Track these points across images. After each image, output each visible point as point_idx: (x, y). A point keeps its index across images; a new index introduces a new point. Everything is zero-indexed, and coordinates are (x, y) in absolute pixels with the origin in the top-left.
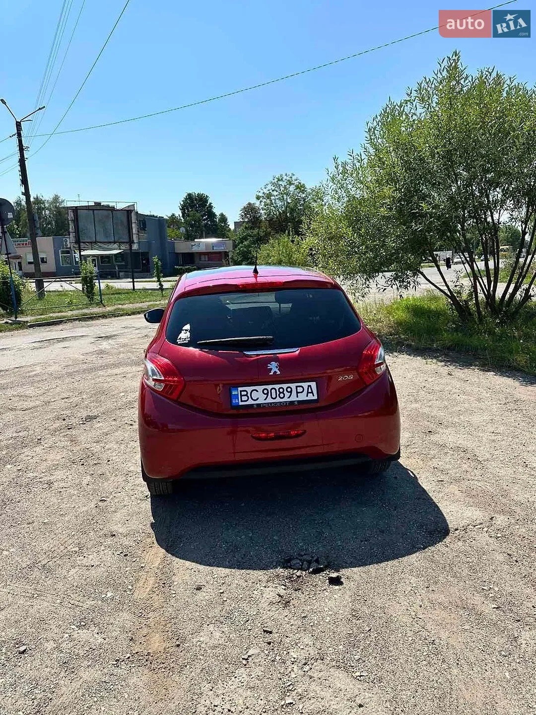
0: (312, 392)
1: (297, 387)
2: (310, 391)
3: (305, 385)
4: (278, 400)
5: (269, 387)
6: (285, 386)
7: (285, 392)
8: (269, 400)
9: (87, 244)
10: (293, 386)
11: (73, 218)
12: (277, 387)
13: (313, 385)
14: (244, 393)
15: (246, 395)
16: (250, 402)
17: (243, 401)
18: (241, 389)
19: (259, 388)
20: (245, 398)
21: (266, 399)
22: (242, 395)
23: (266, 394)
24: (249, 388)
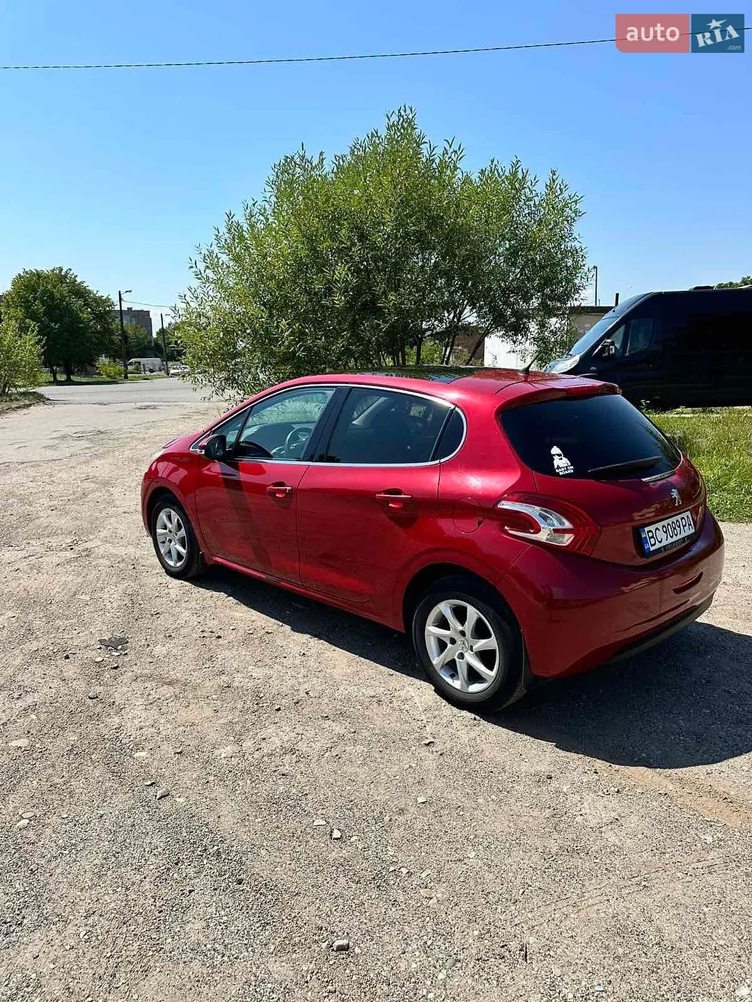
1: (681, 519)
4: (675, 538)
5: (665, 523)
6: (674, 519)
7: (676, 527)
14: (651, 534)
15: (653, 537)
16: (658, 545)
17: (652, 545)
18: (647, 529)
19: (659, 525)
20: (653, 541)
21: (667, 540)
22: (650, 538)
23: (666, 532)
24: (652, 528)
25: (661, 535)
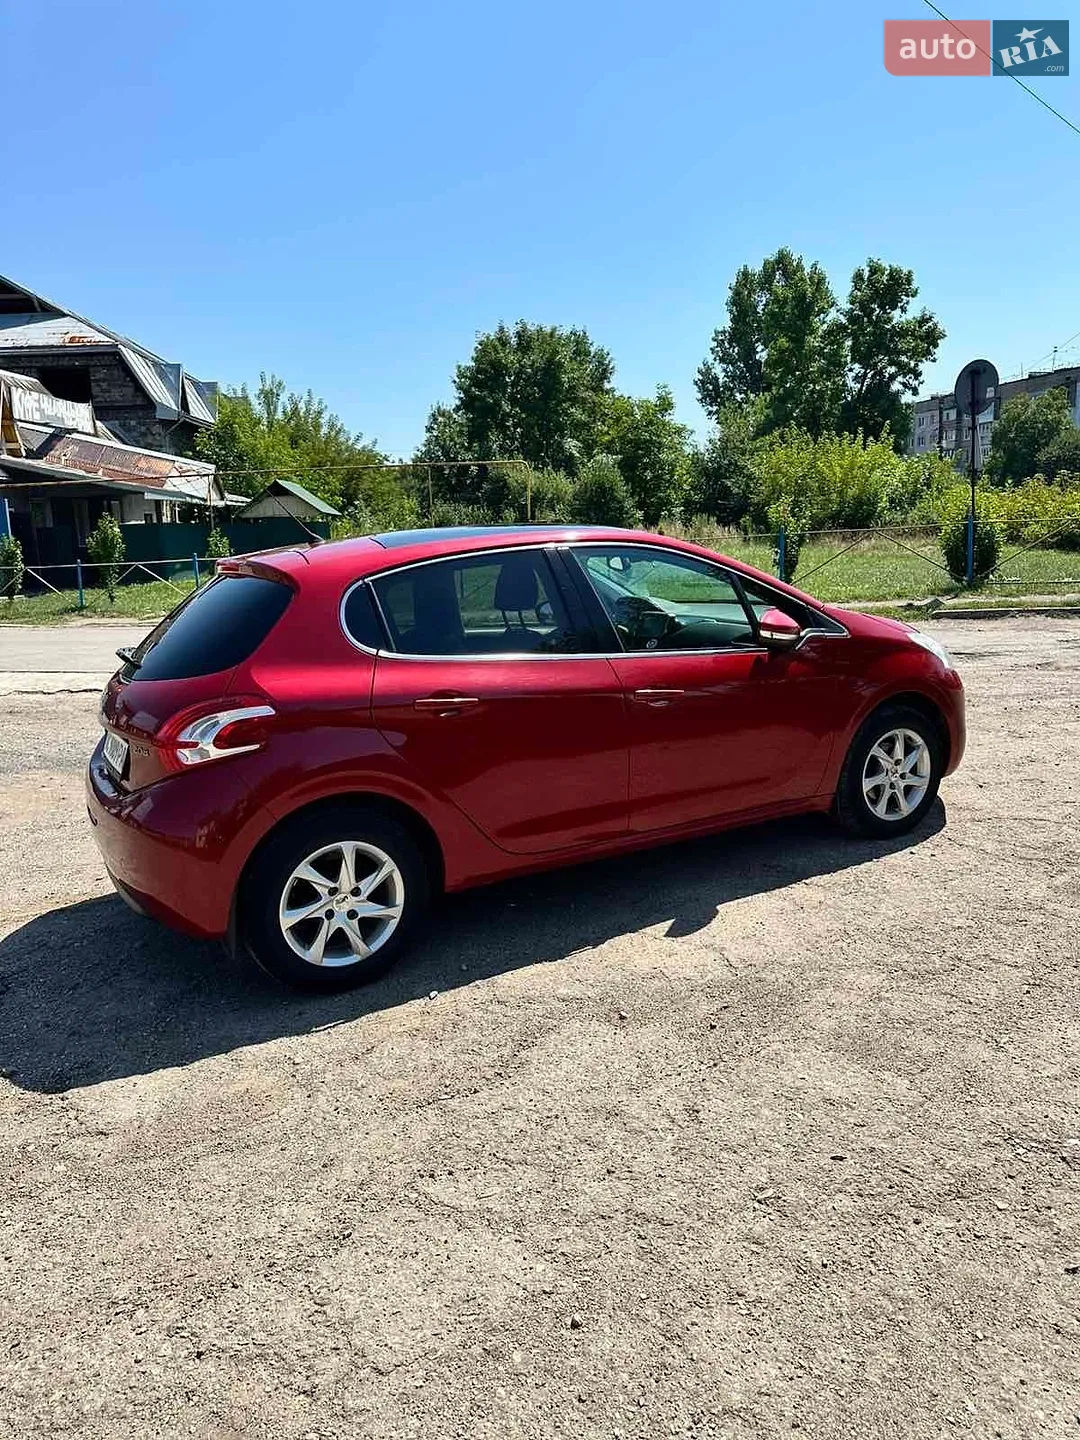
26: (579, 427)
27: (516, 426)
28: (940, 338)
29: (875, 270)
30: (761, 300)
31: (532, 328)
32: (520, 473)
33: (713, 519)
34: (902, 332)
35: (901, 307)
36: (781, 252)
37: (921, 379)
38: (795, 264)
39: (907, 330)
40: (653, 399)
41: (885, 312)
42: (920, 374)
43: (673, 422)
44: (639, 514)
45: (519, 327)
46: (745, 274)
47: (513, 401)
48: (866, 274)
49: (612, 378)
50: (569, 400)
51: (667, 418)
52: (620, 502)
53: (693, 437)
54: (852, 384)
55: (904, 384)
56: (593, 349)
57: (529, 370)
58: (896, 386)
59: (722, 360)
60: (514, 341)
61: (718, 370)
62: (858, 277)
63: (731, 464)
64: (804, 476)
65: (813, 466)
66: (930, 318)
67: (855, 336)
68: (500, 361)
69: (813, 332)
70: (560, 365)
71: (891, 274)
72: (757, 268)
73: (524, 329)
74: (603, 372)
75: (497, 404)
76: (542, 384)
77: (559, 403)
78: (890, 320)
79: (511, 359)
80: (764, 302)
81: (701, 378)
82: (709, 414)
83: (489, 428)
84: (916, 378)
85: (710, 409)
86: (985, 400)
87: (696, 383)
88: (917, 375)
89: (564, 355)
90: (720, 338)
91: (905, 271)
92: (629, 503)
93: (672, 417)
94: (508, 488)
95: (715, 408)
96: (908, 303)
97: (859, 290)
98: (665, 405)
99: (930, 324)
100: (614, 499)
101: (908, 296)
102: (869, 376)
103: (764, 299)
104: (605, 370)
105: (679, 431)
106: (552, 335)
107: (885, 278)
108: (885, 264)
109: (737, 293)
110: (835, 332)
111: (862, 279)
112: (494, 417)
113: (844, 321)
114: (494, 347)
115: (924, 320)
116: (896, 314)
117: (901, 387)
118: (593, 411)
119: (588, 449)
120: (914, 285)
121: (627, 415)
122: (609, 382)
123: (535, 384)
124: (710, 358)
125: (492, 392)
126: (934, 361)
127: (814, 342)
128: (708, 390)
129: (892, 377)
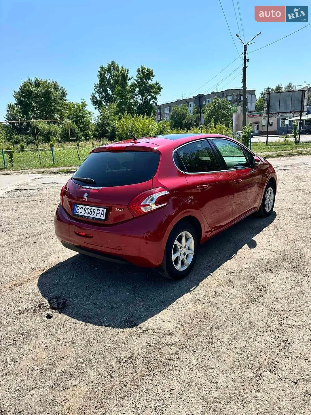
0: (103, 215)
1: (98, 210)
2: (102, 214)
3: (101, 209)
4: (89, 215)
5: (87, 207)
6: (93, 208)
7: (92, 212)
8: (86, 215)
9: (273, 114)
10: (96, 209)
11: (267, 99)
12: (90, 208)
13: (105, 210)
14: (78, 208)
15: (79, 209)
16: (79, 214)
17: (77, 212)
18: (78, 205)
19: (84, 207)
20: (78, 211)
21: (84, 214)
22: (77, 209)
23: (86, 211)
24: (80, 206)
25: (82, 210)
26: (58, 111)
27: (38, 110)
28: (161, 89)
29: (143, 69)
30: (107, 75)
31: (39, 80)
32: (42, 125)
33: (107, 139)
34: (152, 87)
35: (151, 80)
36: (112, 62)
37: (157, 100)
38: (116, 65)
39: (153, 86)
40: (81, 103)
41: (147, 81)
42: (157, 99)
43: (87, 110)
44: (83, 138)
45: (35, 79)
46: (102, 68)
47: (36, 103)
48: (141, 70)
49: (67, 96)
50: (54, 102)
51: (85, 109)
52: (77, 134)
53: (94, 115)
54: (140, 101)
55: (153, 101)
56: (60, 87)
57: (40, 93)
58: (151, 102)
59: (98, 93)
60: (34, 83)
61: (97, 95)
62: (139, 70)
63: (106, 123)
64: (131, 127)
65: (133, 124)
66: (158, 83)
67: (139, 87)
68: (30, 90)
69: (127, 85)
70: (51, 92)
71: (147, 70)
72: (106, 66)
73: (37, 80)
74: (64, 95)
75: (31, 103)
76: (45, 97)
77: (51, 103)
78: (148, 83)
79: (34, 89)
80: (109, 76)
81: (92, 97)
82: (96, 108)
83: (29, 111)
84: (156, 100)
85: (96, 107)
86: (203, 105)
87: (91, 99)
88: (156, 99)
89: (51, 89)
90: (96, 86)
91: (151, 69)
92: (80, 134)
93: (86, 109)
94: (39, 129)
95: (97, 107)
96: (152, 79)
97: (139, 74)
98: (84, 105)
99: (158, 85)
100: (75, 133)
101: (152, 77)
102: (144, 99)
103: (109, 75)
104: (64, 94)
105: (89, 113)
106: (46, 82)
107: (146, 71)
108: (146, 67)
109: (101, 73)
110: (133, 86)
111: (140, 71)
112: (30, 107)
113: (136, 83)
114: (28, 85)
115: (157, 84)
116: (149, 82)
117: (153, 102)
118: (62, 106)
119: (61, 118)
120: (154, 74)
121: (73, 108)
122: (66, 97)
123: (43, 97)
124: (94, 92)
125: (28, 99)
126: (160, 95)
127: (128, 88)
128: (94, 101)
129: (150, 100)
